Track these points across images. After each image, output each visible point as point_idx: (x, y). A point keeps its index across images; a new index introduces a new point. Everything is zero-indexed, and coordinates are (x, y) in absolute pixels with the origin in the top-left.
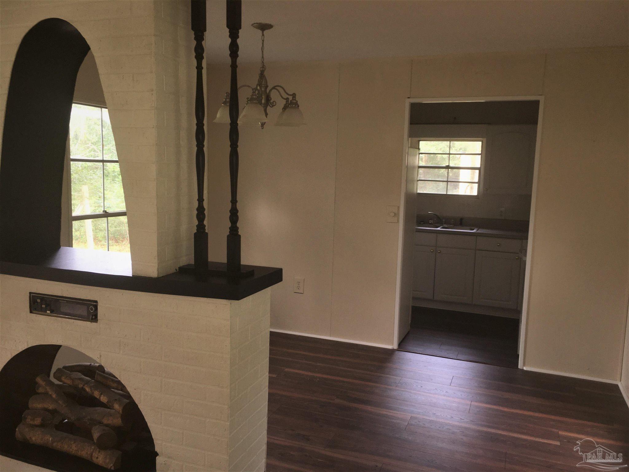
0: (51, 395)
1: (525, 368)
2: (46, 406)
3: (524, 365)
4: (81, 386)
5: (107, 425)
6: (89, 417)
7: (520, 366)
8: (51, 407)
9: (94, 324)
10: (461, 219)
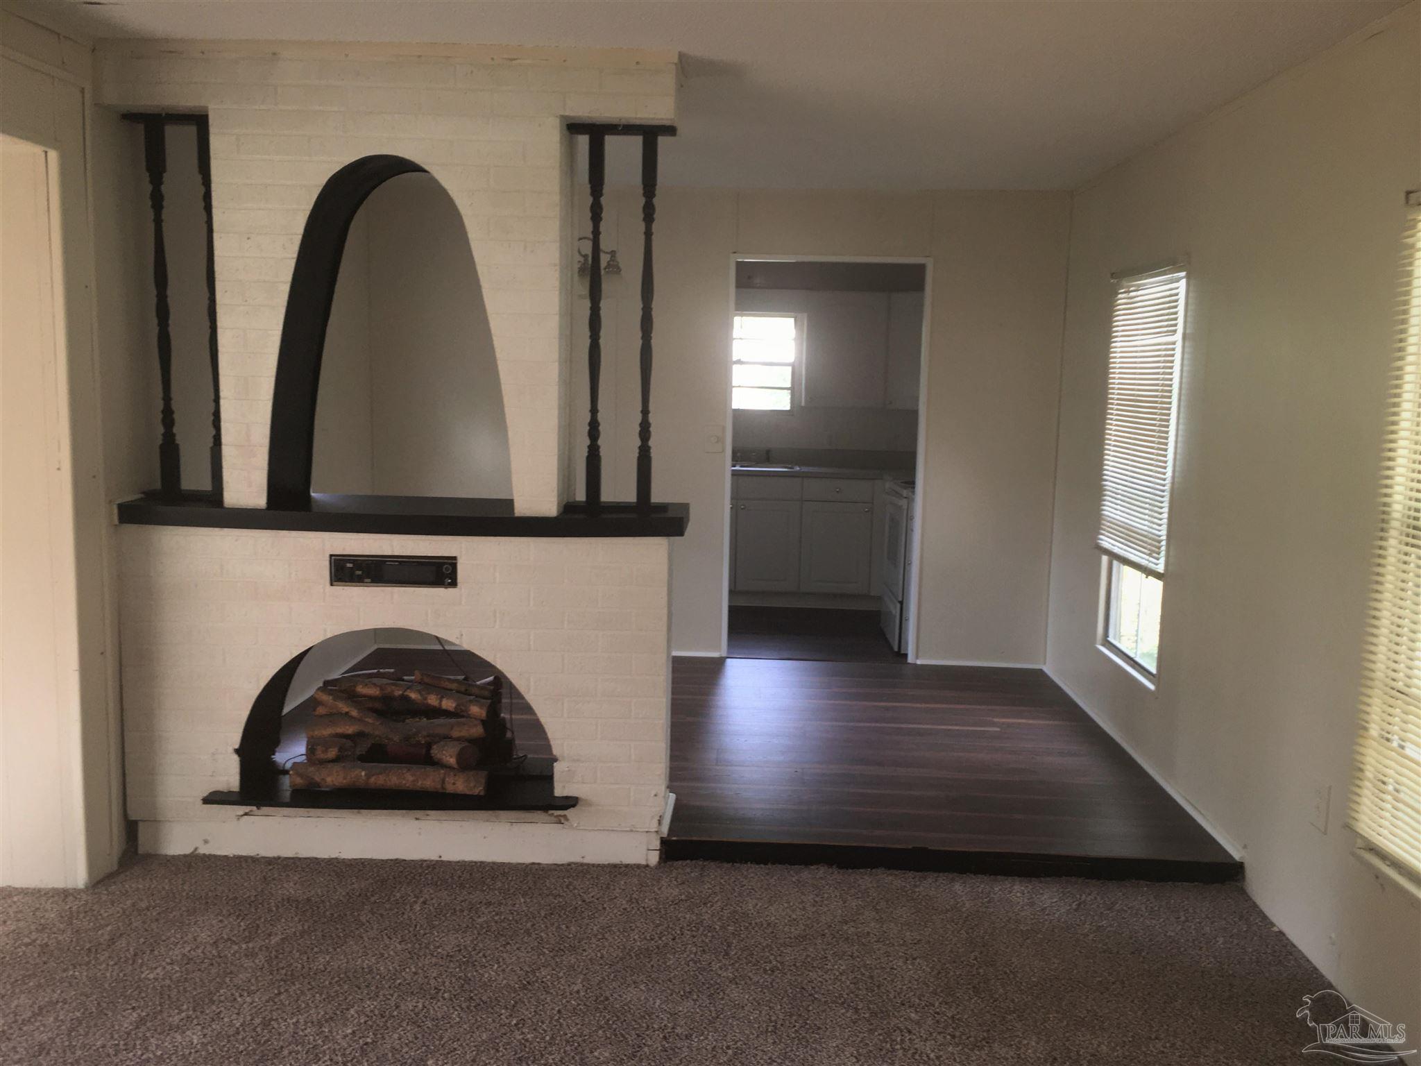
0: (347, 713)
1: (919, 662)
2: (340, 730)
3: (917, 657)
4: (398, 693)
5: (458, 739)
6: (425, 733)
7: (910, 659)
8: (350, 730)
9: (451, 590)
10: (768, 452)
